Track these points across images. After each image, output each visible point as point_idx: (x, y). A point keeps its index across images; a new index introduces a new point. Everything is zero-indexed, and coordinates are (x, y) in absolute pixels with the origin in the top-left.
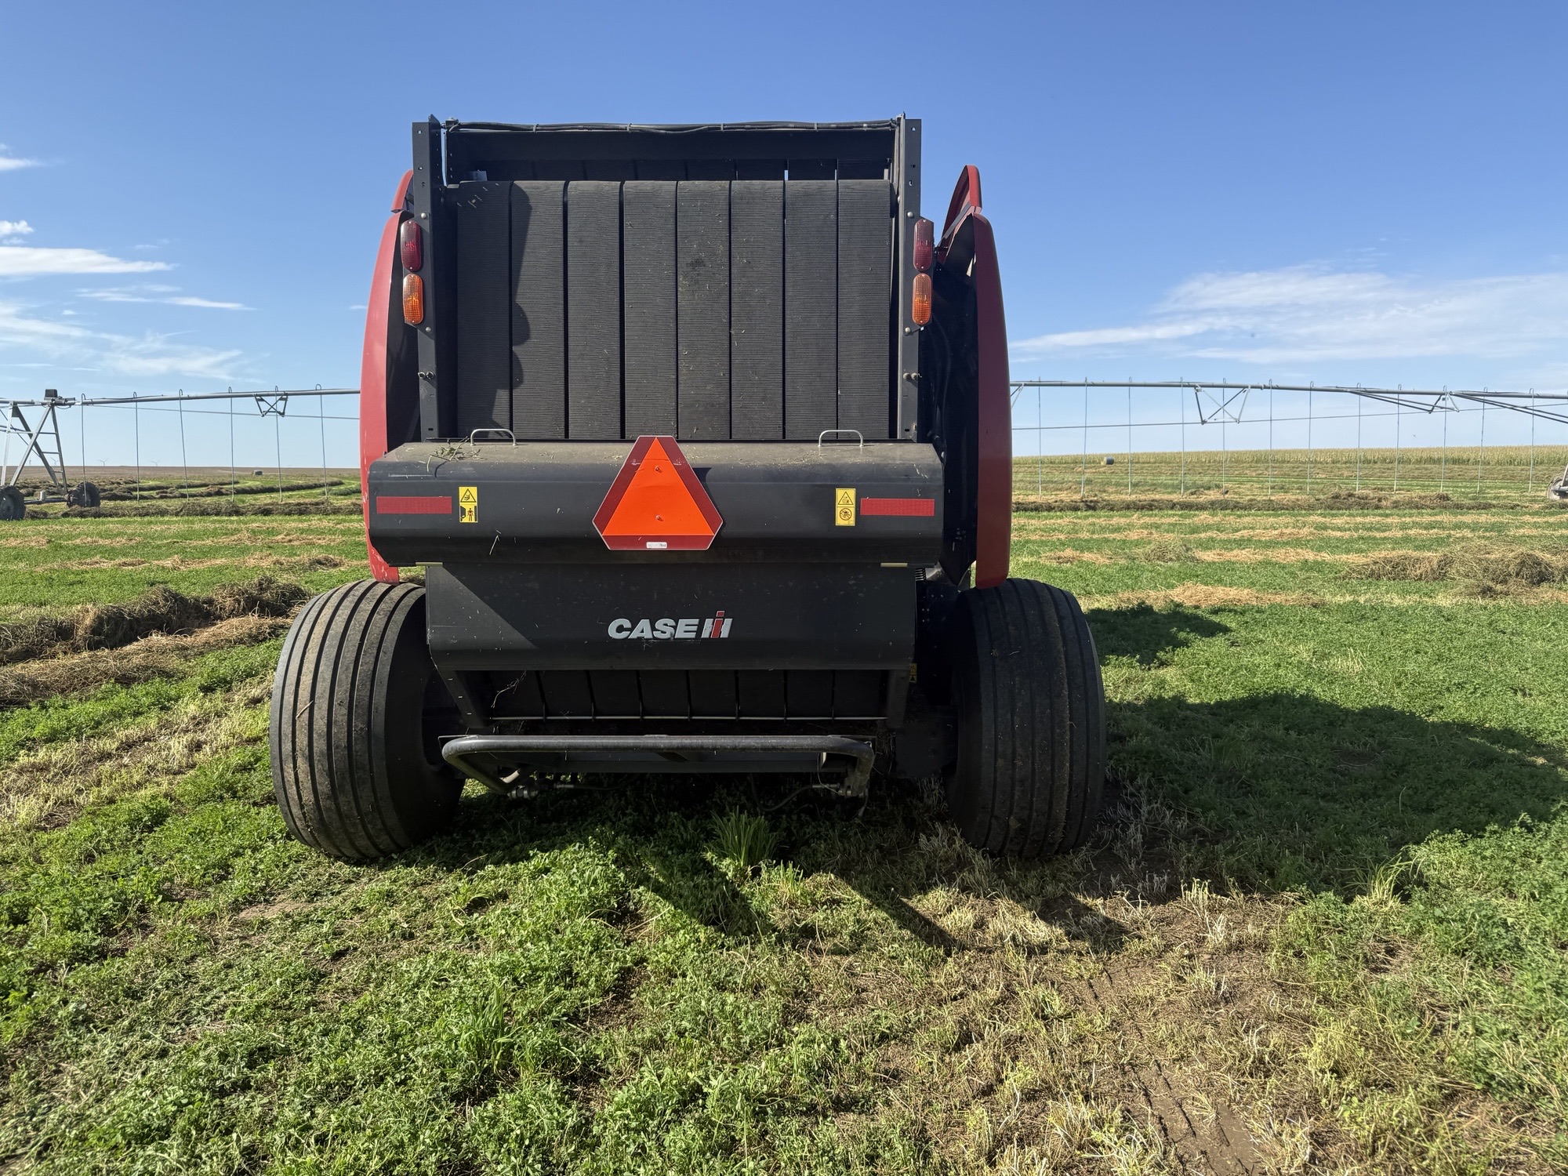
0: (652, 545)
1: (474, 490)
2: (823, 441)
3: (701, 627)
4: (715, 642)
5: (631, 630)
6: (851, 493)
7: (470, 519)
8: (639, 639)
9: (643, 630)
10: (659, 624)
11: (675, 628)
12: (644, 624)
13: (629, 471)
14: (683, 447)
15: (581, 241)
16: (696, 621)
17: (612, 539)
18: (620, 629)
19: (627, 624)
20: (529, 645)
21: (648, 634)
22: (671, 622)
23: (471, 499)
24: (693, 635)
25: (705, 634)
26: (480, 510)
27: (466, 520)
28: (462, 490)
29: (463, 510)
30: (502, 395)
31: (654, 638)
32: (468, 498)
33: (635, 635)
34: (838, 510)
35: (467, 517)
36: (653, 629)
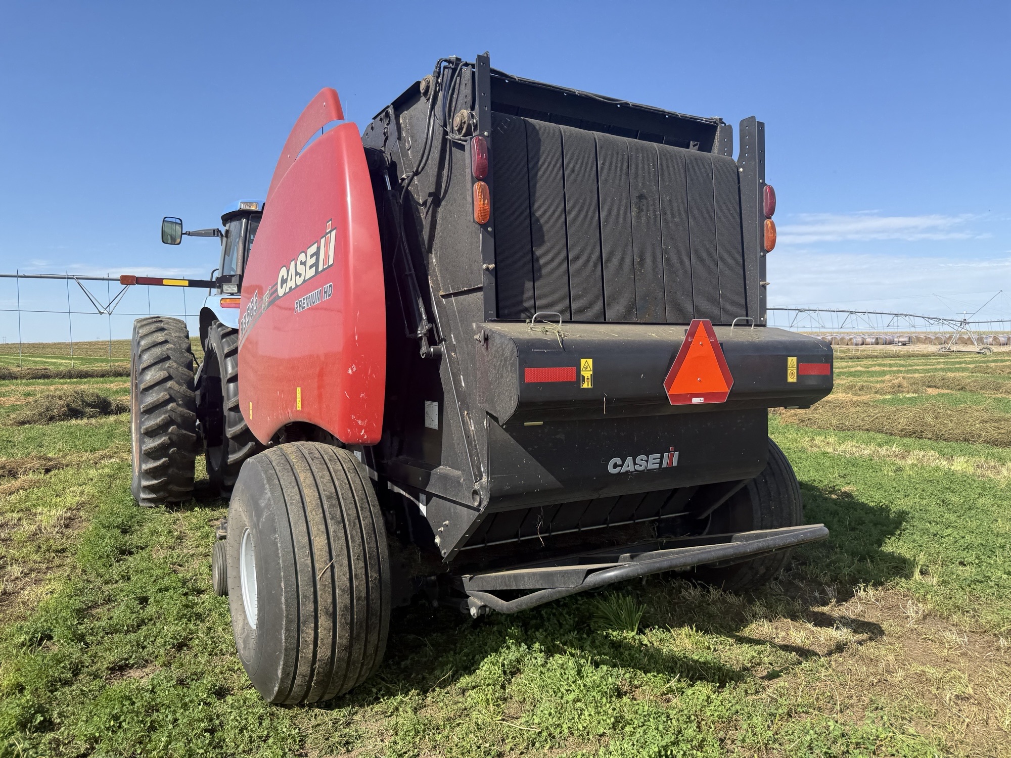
0: (696, 401)
1: (590, 361)
2: (735, 325)
3: (662, 459)
4: (670, 469)
5: (622, 466)
6: (795, 359)
7: (588, 385)
8: (627, 472)
9: (629, 465)
10: (638, 460)
11: (647, 461)
12: (629, 460)
13: (687, 345)
14: (715, 329)
15: (573, 171)
16: (658, 455)
17: (676, 397)
18: (615, 466)
19: (618, 460)
20: (558, 484)
21: (631, 469)
22: (644, 457)
23: (589, 369)
24: (657, 466)
25: (664, 465)
26: (595, 376)
27: (585, 386)
28: (583, 361)
29: (583, 377)
30: (528, 284)
31: (636, 471)
32: (587, 366)
33: (624, 470)
34: (789, 372)
35: (586, 383)
36: (635, 464)
